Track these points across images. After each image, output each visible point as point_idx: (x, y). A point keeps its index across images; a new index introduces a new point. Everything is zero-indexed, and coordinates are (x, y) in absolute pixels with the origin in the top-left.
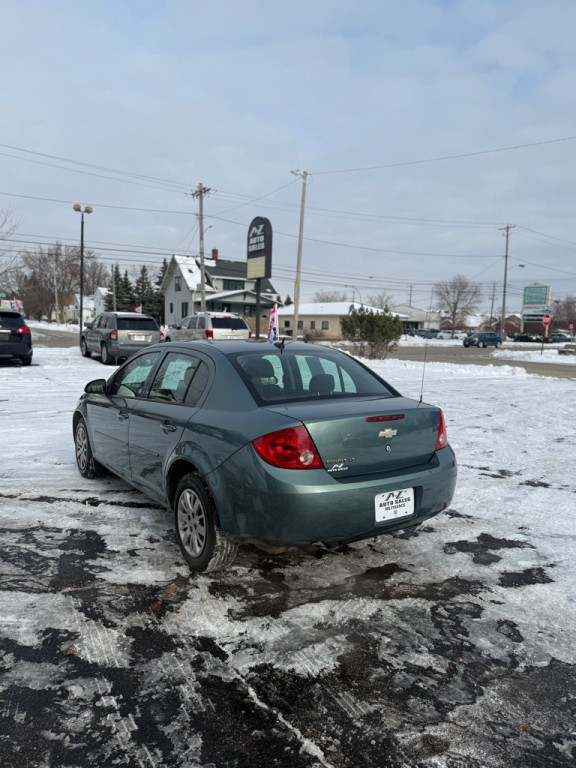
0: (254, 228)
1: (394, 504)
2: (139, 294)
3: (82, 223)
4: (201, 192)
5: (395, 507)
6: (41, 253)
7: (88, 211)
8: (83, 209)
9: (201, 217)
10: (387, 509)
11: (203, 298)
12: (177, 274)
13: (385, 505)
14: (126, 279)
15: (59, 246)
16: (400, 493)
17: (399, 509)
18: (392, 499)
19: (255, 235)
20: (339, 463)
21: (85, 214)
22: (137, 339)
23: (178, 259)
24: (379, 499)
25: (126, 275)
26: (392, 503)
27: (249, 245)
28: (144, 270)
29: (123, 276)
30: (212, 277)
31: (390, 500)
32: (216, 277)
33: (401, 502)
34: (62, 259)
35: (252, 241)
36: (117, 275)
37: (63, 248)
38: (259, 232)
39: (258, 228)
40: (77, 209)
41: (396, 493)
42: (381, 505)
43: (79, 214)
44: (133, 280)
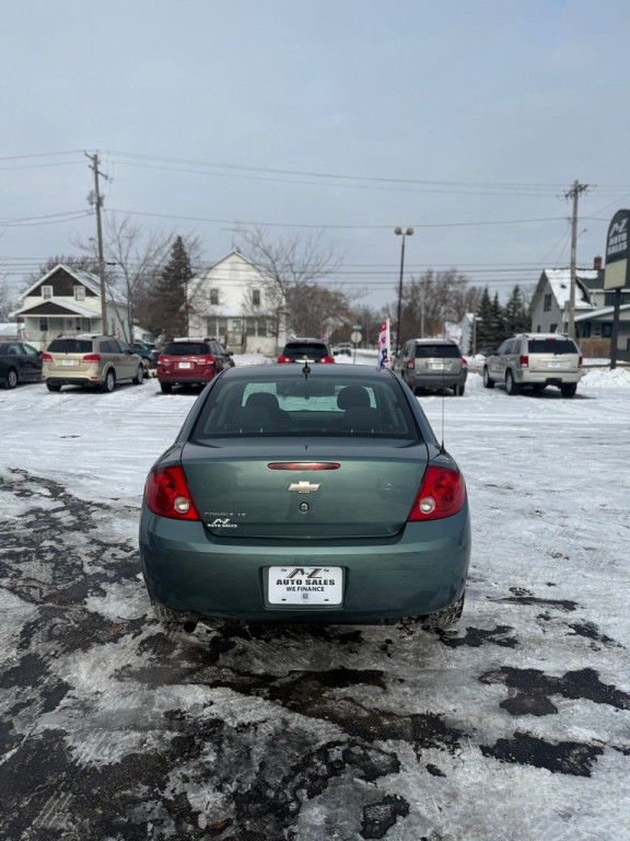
0: (616, 225)
1: (304, 585)
2: (509, 317)
3: (403, 246)
4: (578, 190)
5: (304, 589)
6: (413, 283)
7: (409, 233)
8: (404, 231)
9: (574, 221)
10: (289, 589)
11: (572, 318)
12: (547, 292)
13: (286, 582)
14: (496, 302)
15: (430, 273)
16: (316, 571)
17: (310, 593)
18: (298, 577)
19: (616, 233)
20: (223, 518)
21: (407, 237)
22: (434, 367)
23: (549, 273)
24: (275, 574)
25: (496, 298)
26: (299, 582)
27: (608, 246)
28: (516, 290)
29: (492, 299)
30: (590, 291)
31: (296, 577)
32: (595, 291)
33: (317, 584)
34: (434, 286)
35: (612, 242)
36: (486, 298)
37: (434, 275)
38: (621, 228)
39: (620, 224)
40: (398, 232)
41: (309, 570)
42: (279, 582)
43: (400, 237)
44: (503, 302)
